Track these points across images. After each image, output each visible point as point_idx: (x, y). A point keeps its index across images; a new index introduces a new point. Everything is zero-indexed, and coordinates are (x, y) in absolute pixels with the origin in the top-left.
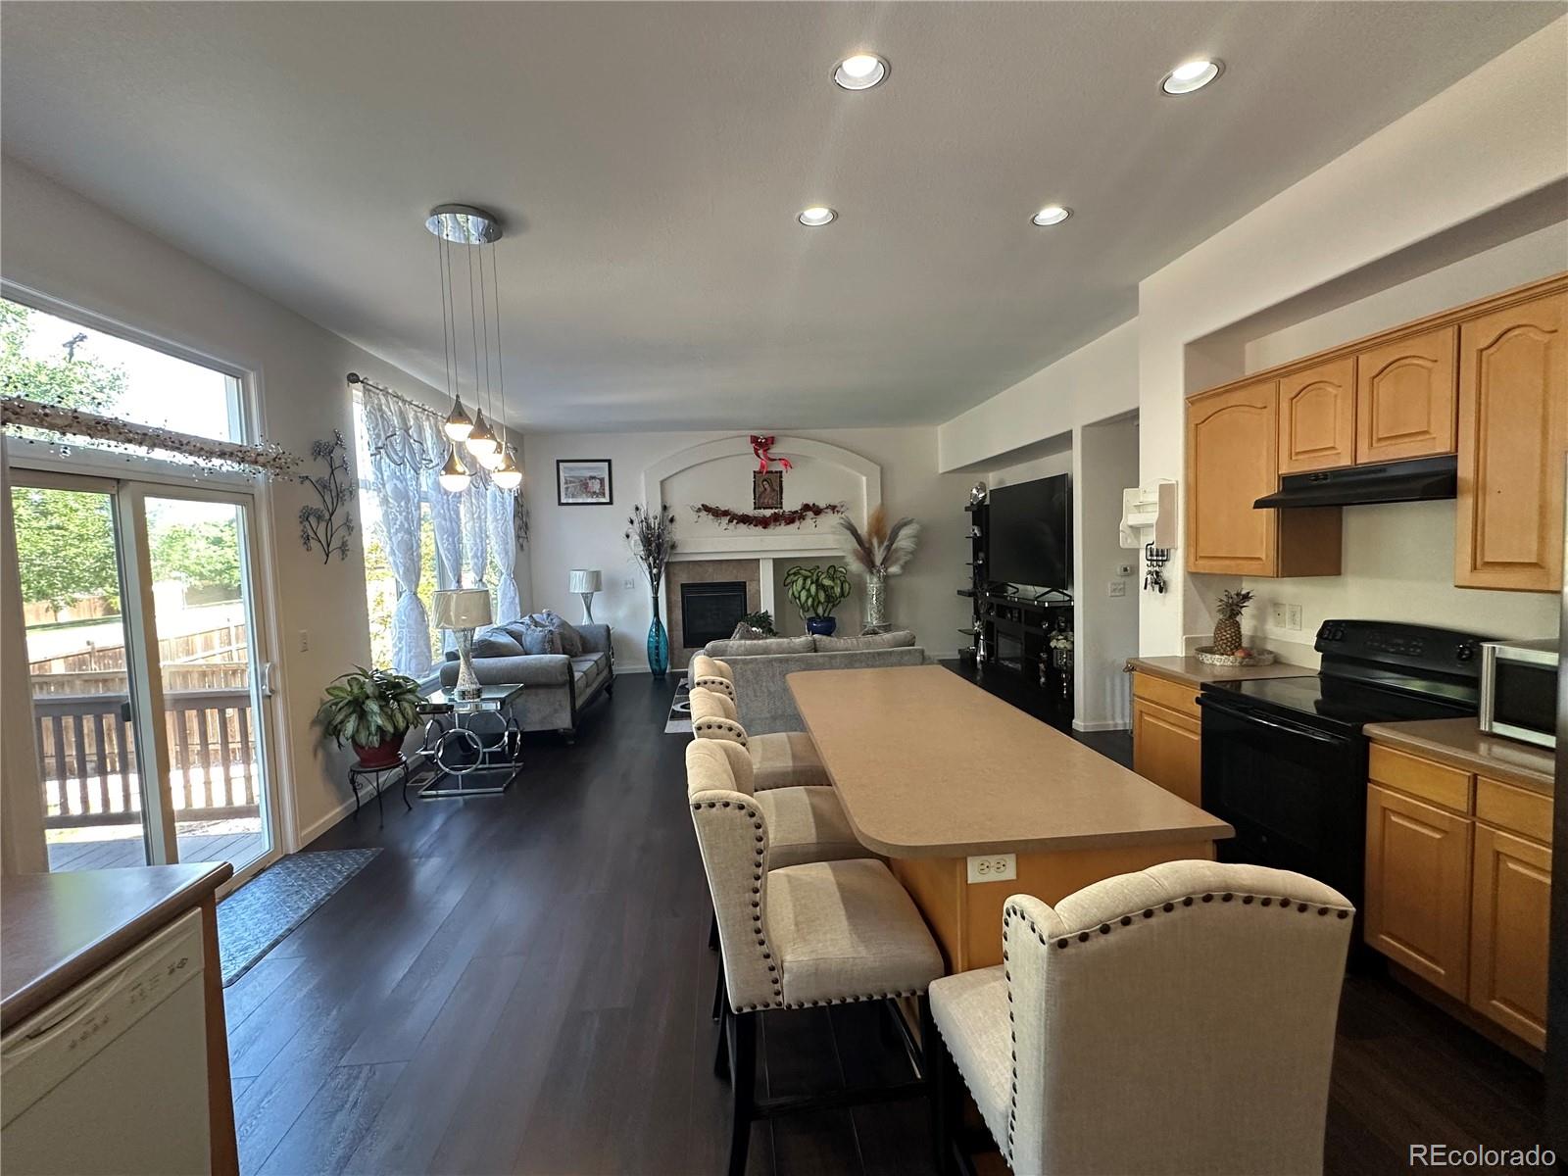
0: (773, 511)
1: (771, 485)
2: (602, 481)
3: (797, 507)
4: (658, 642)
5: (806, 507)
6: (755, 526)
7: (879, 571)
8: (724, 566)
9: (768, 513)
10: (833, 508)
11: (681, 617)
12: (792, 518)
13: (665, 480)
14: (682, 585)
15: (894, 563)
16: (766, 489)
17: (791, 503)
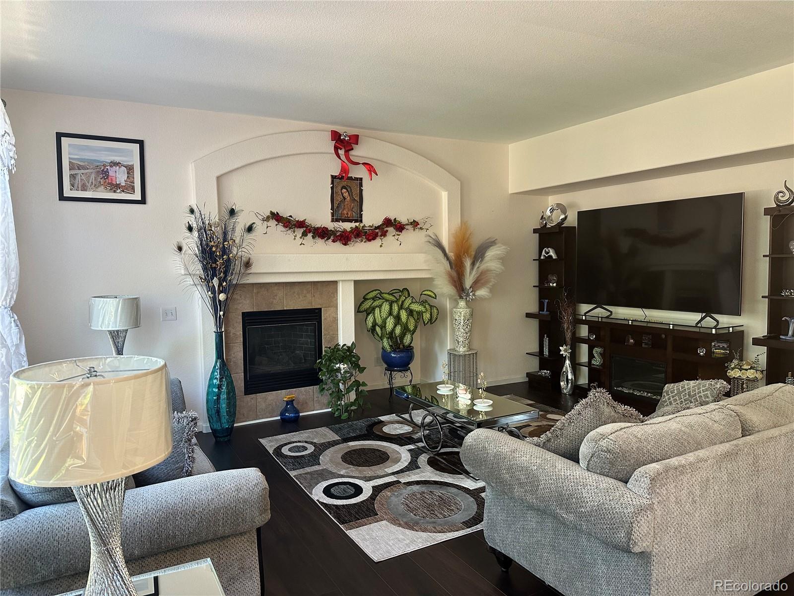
0: (353, 225)
1: (350, 194)
2: (130, 169)
3: (378, 222)
4: (218, 396)
5: (388, 222)
6: (334, 241)
7: (468, 295)
8: (296, 289)
9: (348, 226)
10: (415, 224)
11: (241, 354)
12: (372, 234)
13: (222, 175)
14: (243, 313)
15: (483, 285)
16: (345, 198)
17: (371, 217)
